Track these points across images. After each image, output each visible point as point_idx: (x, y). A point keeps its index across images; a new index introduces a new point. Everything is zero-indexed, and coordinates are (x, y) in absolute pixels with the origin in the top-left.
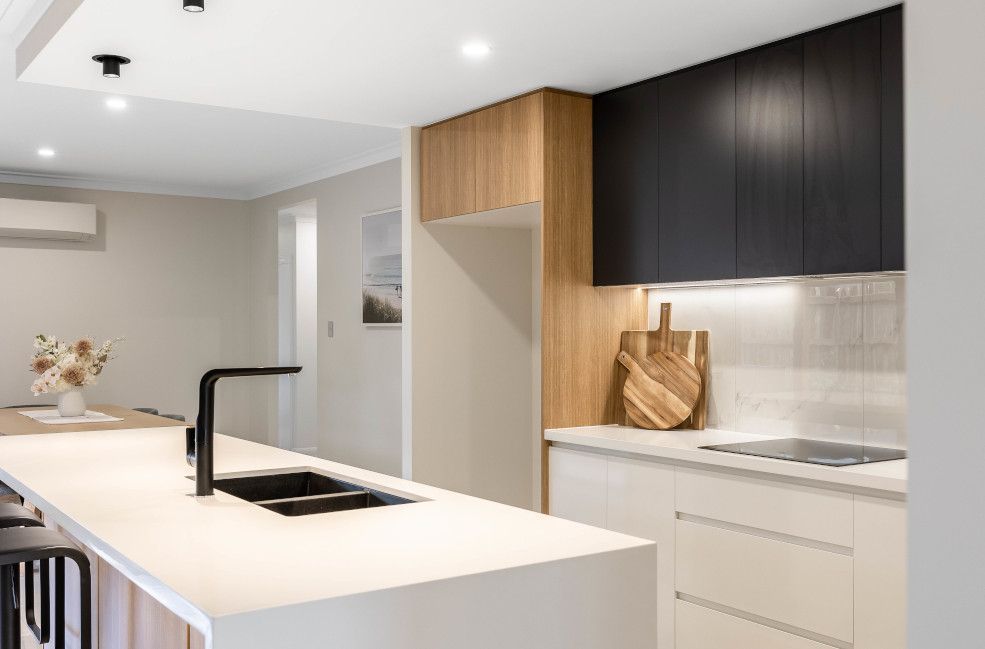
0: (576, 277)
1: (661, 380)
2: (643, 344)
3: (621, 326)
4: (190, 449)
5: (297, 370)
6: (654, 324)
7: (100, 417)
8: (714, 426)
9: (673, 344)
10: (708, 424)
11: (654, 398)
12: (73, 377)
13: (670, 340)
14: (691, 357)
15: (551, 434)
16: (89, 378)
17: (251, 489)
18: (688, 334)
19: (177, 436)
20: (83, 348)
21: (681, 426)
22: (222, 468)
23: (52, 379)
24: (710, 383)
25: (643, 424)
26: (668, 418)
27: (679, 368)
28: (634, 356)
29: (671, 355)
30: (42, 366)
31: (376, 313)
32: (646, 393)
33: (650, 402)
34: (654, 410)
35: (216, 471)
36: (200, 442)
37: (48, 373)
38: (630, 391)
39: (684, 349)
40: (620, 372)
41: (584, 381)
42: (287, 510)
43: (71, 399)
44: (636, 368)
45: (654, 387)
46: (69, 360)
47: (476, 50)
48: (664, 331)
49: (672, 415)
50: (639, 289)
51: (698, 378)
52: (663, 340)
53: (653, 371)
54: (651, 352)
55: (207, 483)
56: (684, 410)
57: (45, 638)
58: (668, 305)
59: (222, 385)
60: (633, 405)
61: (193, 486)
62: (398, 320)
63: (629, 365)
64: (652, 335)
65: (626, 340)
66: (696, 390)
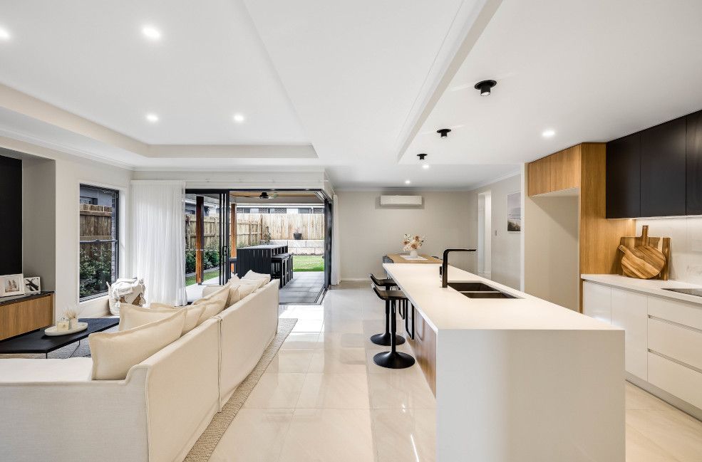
0: (597, 215)
1: (642, 258)
2: (632, 243)
3: (620, 234)
4: (441, 273)
5: (475, 250)
6: (639, 233)
7: (422, 259)
8: (674, 279)
9: (649, 243)
10: (670, 278)
11: (638, 265)
12: (414, 246)
13: (648, 241)
14: (660, 248)
15: (583, 276)
16: (419, 247)
17: (460, 287)
18: (659, 239)
19: (436, 267)
20: (417, 238)
21: (653, 278)
22: (450, 279)
23: (408, 247)
24: (671, 261)
25: (631, 275)
26: (646, 274)
27: (652, 253)
28: (627, 246)
29: (648, 247)
30: (406, 243)
31: (512, 228)
32: (634, 263)
33: (636, 267)
34: (639, 270)
35: (449, 279)
36: (444, 271)
37: (407, 245)
38: (625, 261)
39: (656, 245)
40: (620, 254)
41: (601, 256)
42: (471, 296)
43: (413, 253)
44: (628, 252)
45: (639, 261)
46: (413, 242)
47: (549, 134)
48: (644, 237)
49: (648, 273)
50: (630, 220)
51: (664, 258)
52: (643, 242)
53: (638, 254)
54: (637, 246)
55: (445, 284)
56: (656, 272)
57: (404, 318)
58: (647, 227)
59: (450, 254)
60: (626, 268)
61: (441, 284)
62: (519, 230)
63: (625, 251)
64: (637, 239)
65: (623, 241)
66: (663, 263)
